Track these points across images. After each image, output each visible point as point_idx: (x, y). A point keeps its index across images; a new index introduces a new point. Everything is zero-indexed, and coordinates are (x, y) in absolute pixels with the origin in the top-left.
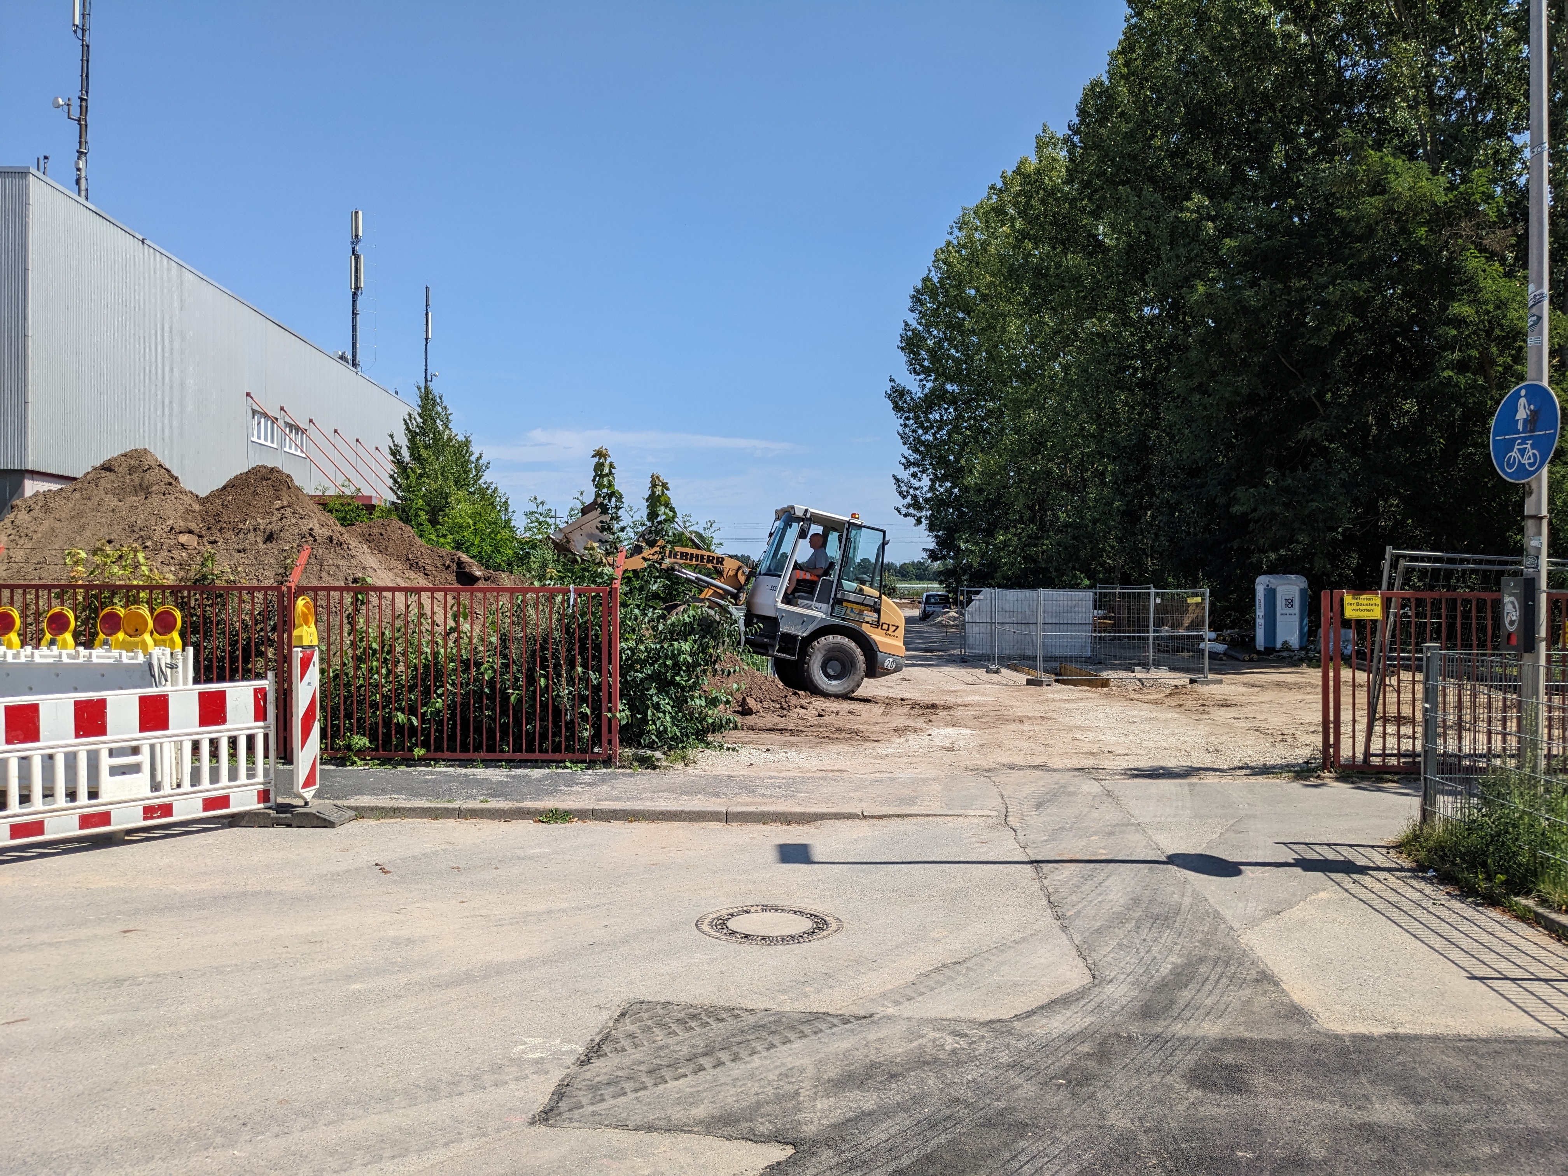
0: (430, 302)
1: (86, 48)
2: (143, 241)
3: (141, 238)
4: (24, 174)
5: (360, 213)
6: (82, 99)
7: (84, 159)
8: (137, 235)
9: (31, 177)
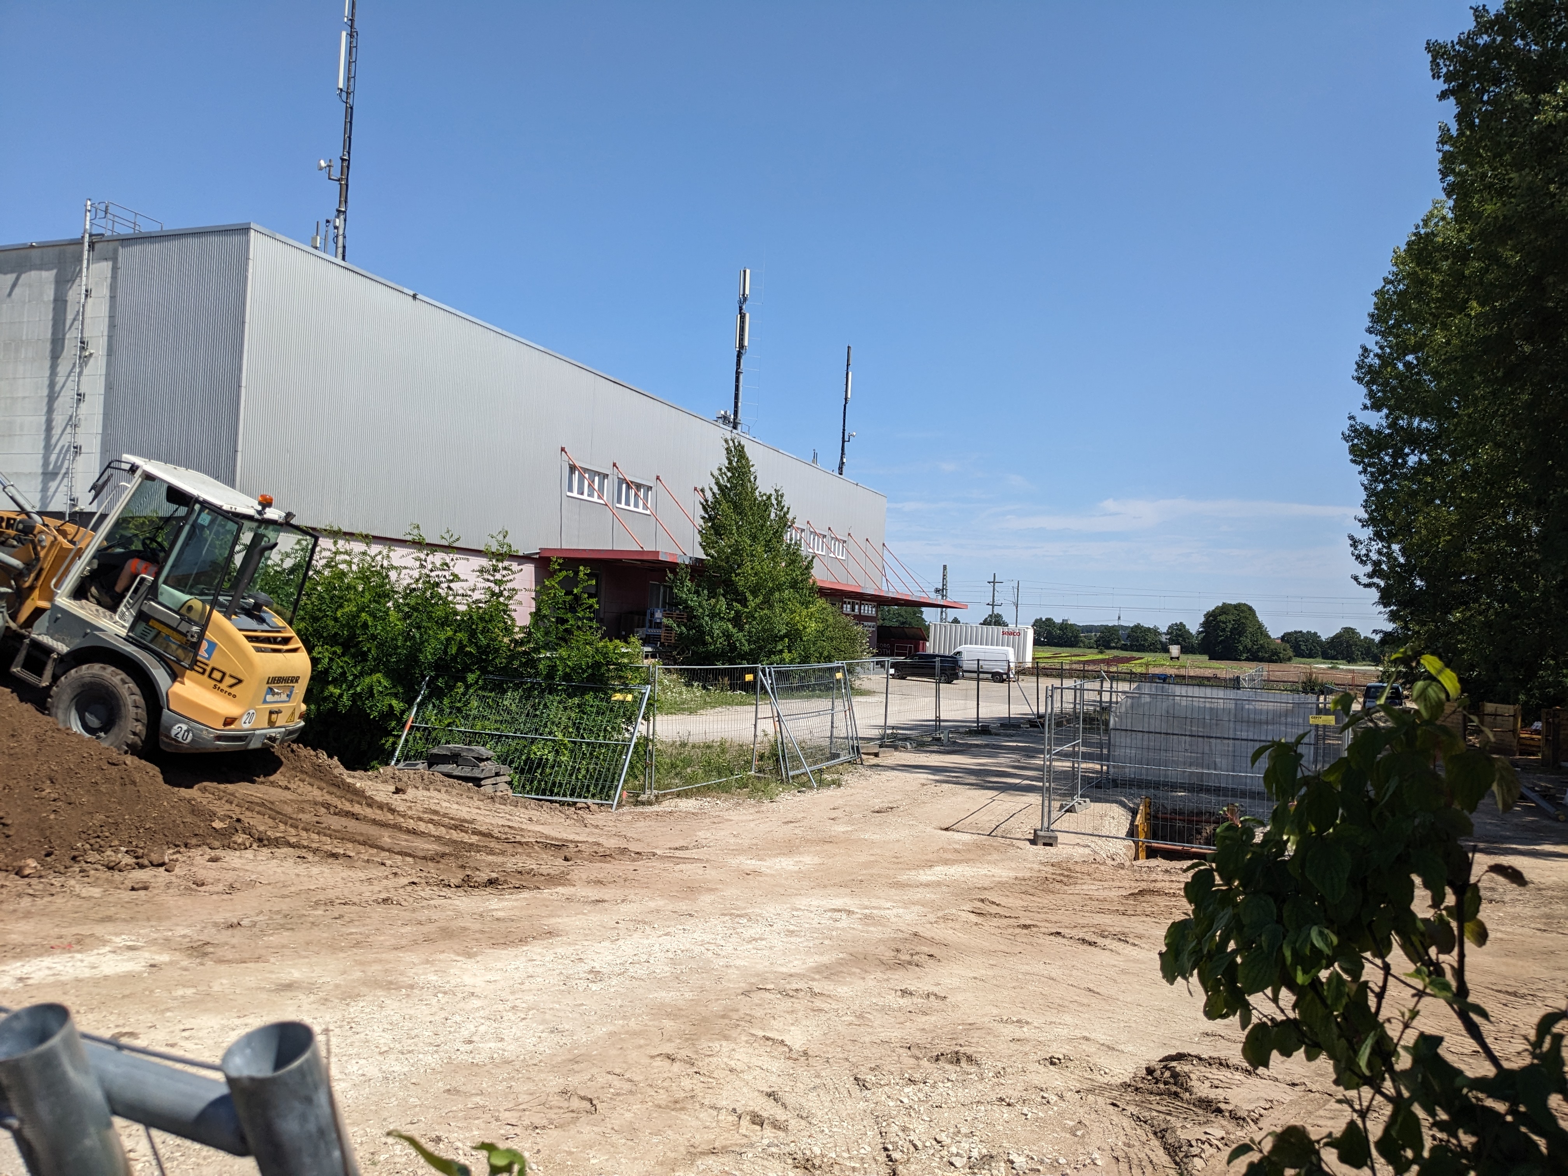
0: (851, 362)
1: (350, 110)
2: (414, 297)
3: (411, 293)
4: (245, 230)
5: (748, 271)
6: (343, 160)
7: (342, 217)
8: (406, 290)
9: (252, 232)
